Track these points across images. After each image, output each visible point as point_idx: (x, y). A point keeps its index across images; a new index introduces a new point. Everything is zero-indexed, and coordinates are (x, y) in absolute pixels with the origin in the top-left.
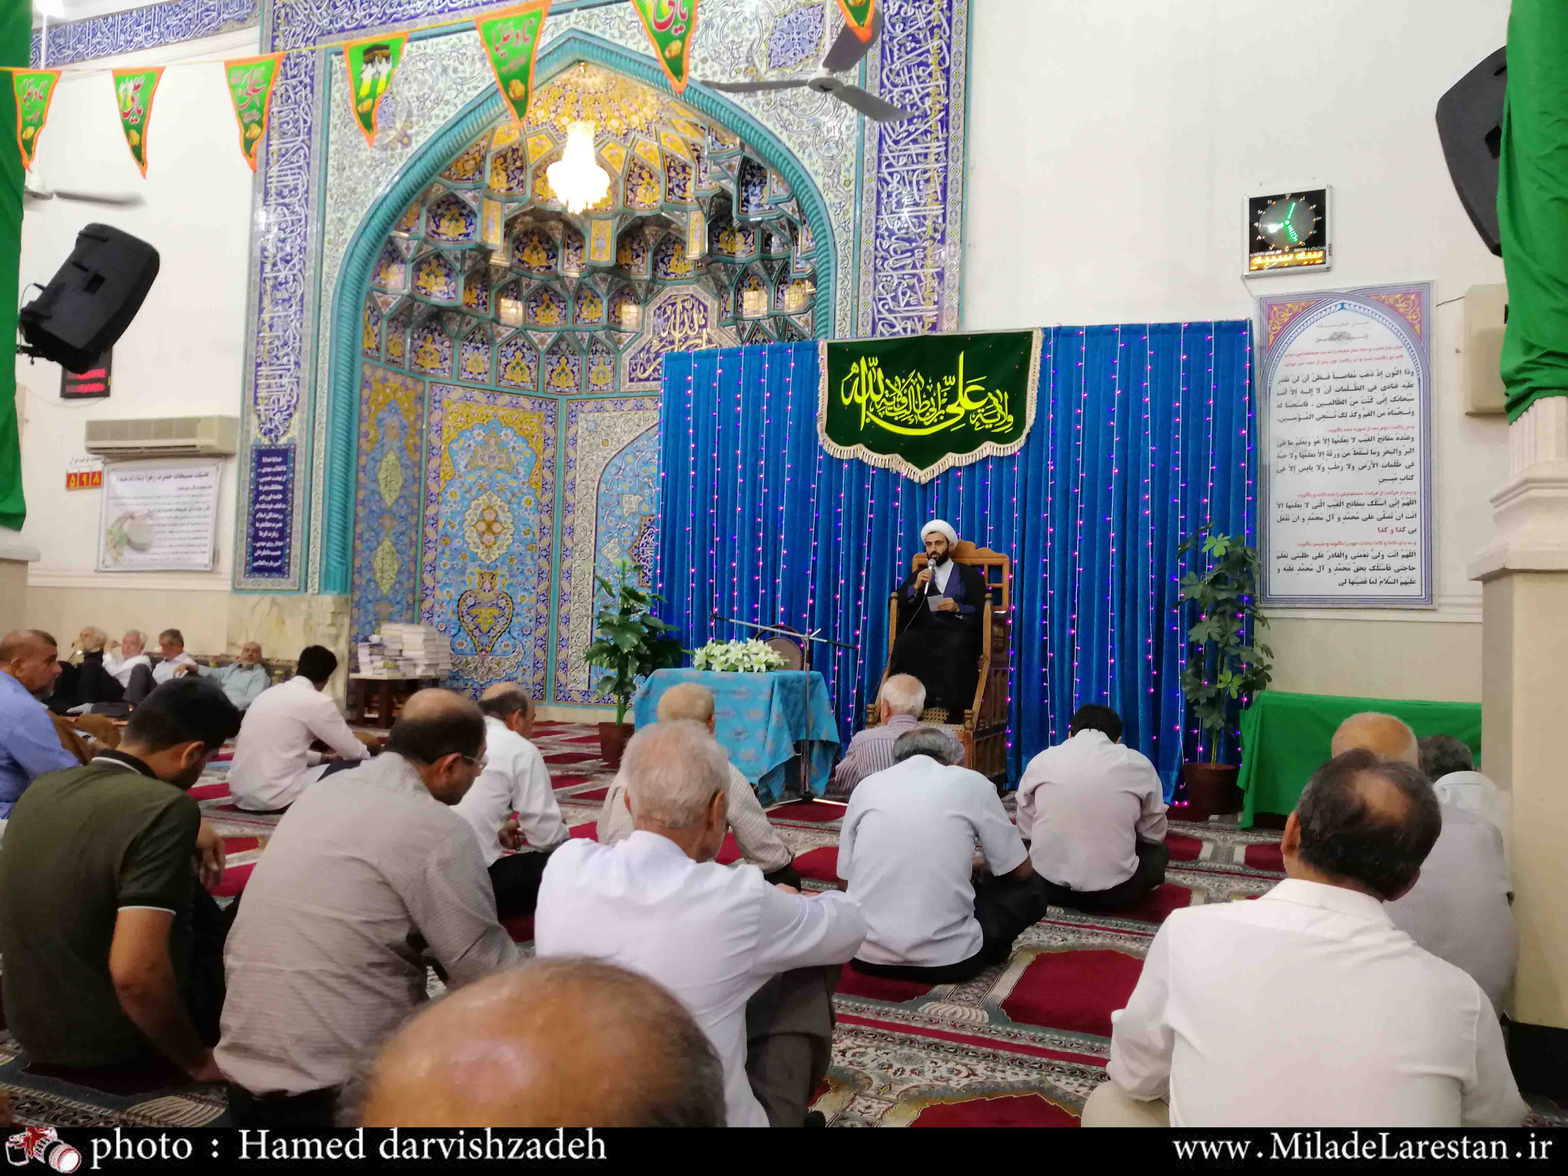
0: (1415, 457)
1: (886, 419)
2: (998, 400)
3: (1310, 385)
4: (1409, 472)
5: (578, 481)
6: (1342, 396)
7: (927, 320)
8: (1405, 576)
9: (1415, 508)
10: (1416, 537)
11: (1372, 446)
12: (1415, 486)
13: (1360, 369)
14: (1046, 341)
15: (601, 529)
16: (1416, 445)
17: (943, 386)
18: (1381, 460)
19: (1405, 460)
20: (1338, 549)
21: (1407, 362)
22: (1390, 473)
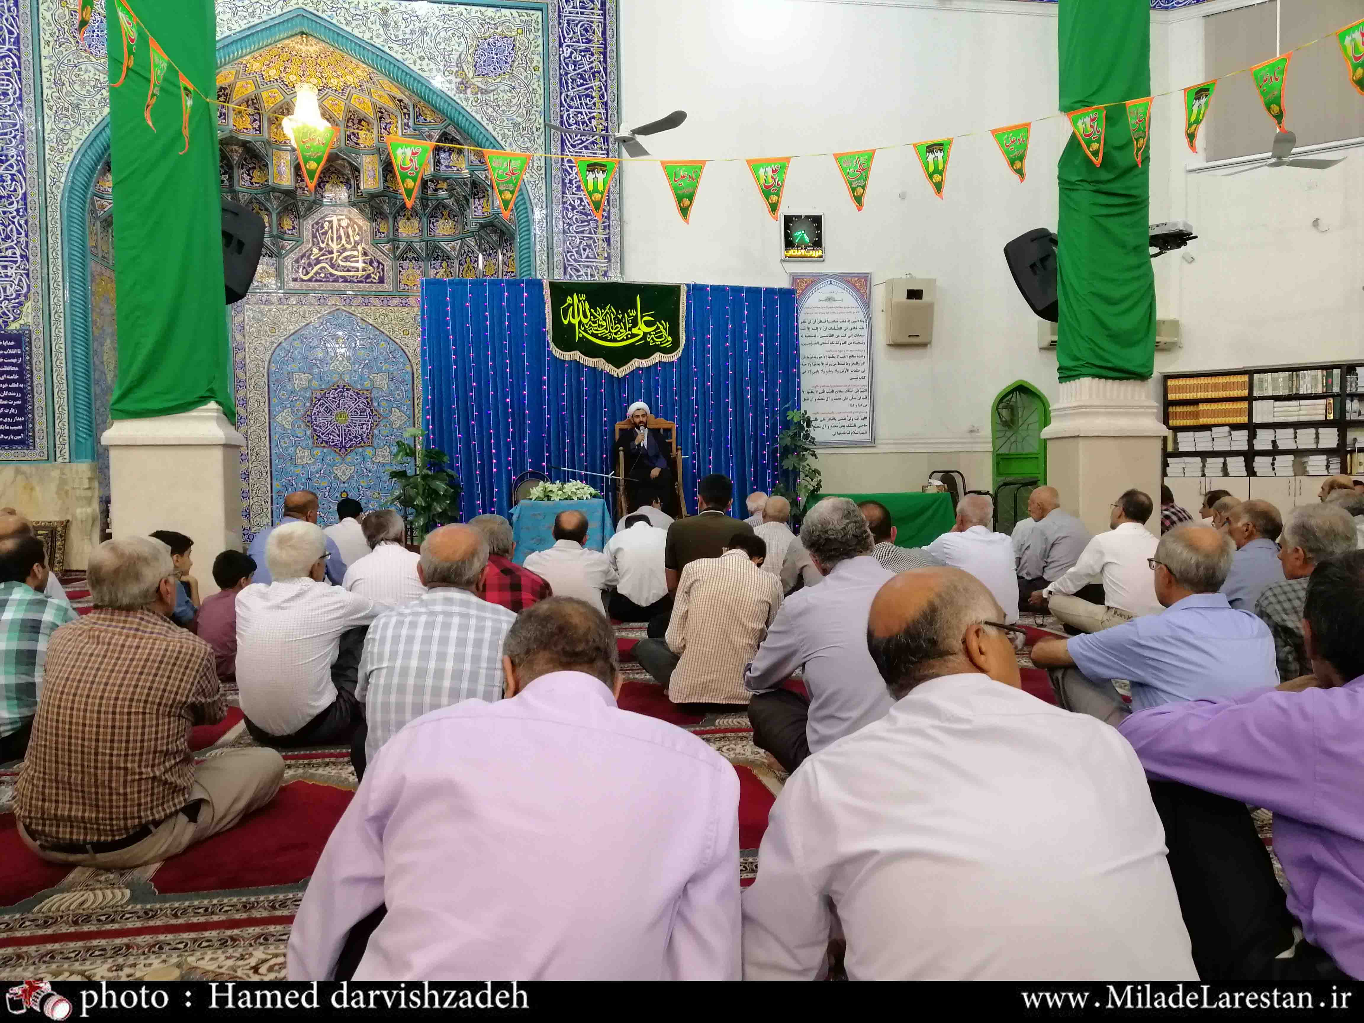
0: (865, 367)
1: (593, 335)
2: (663, 327)
3: (816, 325)
4: (863, 375)
5: (248, 361)
6: (832, 332)
7: (601, 269)
8: (862, 430)
9: (866, 394)
10: (867, 409)
11: (846, 360)
12: (865, 382)
13: (840, 317)
14: (688, 292)
15: (274, 401)
16: (866, 360)
17: (629, 316)
18: (851, 368)
19: (861, 368)
20: (831, 416)
21: (861, 316)
22: (854, 375)
